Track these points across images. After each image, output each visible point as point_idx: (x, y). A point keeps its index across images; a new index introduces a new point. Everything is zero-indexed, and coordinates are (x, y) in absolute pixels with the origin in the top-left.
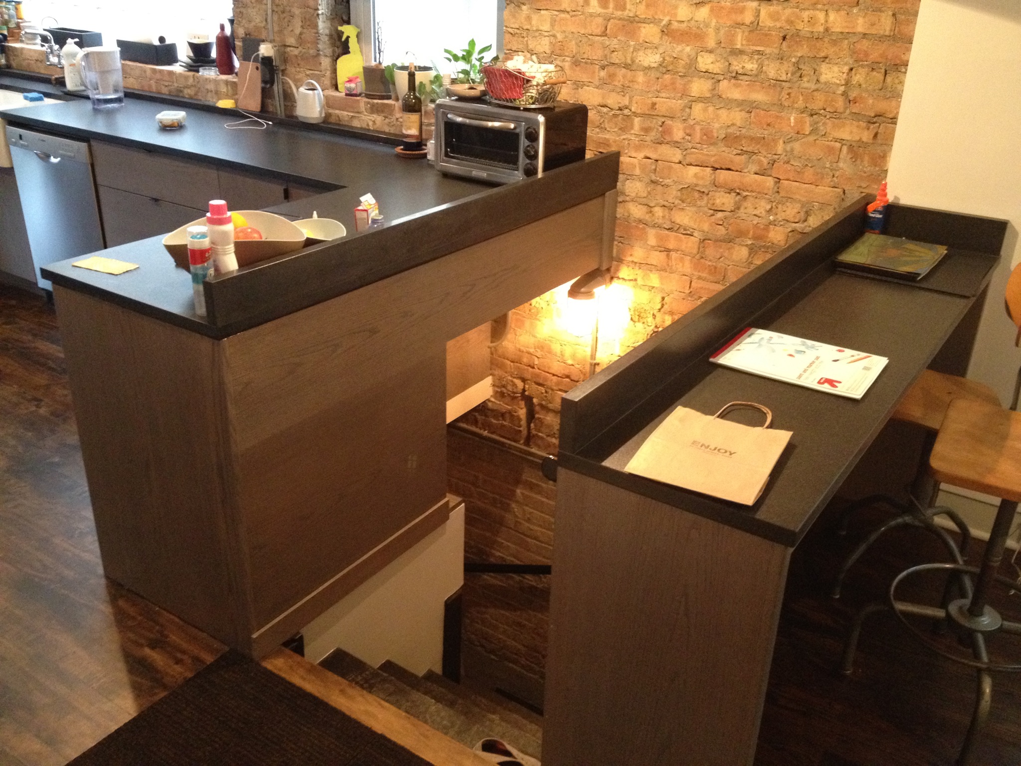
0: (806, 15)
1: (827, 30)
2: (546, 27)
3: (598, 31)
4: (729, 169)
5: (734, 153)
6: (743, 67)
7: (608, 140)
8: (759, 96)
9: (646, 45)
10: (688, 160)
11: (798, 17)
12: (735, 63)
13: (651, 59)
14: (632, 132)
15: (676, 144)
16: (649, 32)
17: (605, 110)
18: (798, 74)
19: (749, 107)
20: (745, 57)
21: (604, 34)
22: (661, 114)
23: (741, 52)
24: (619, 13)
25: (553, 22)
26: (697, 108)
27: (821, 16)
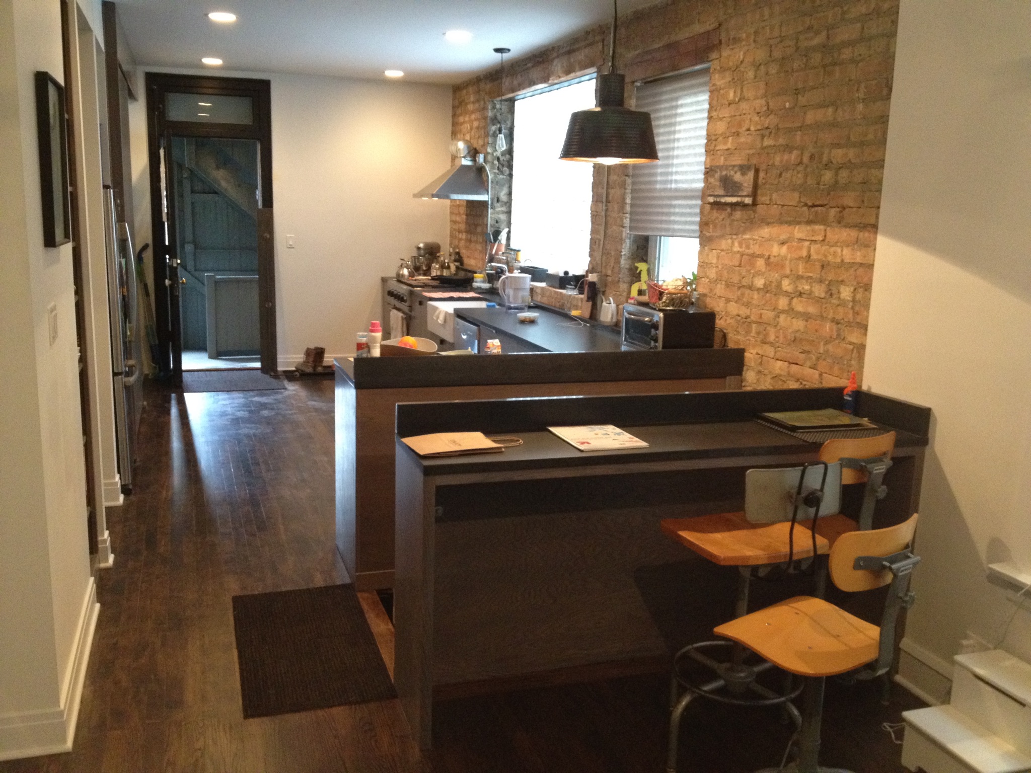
0: (832, 250)
1: (842, 261)
2: (714, 261)
3: (737, 263)
4: (797, 364)
5: (799, 351)
6: (803, 288)
7: (739, 340)
8: (812, 310)
9: (759, 273)
10: (777, 356)
11: (829, 252)
12: (799, 286)
13: (760, 282)
14: (752, 335)
15: (771, 344)
16: (760, 263)
17: (739, 318)
18: (829, 293)
19: (807, 317)
20: (804, 281)
21: (740, 266)
22: (765, 322)
23: (802, 277)
24: (747, 251)
25: (718, 258)
26: (782, 317)
27: (839, 250)
